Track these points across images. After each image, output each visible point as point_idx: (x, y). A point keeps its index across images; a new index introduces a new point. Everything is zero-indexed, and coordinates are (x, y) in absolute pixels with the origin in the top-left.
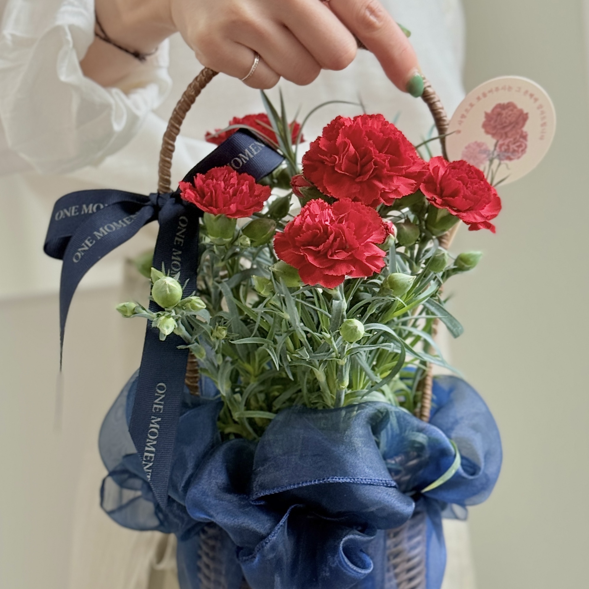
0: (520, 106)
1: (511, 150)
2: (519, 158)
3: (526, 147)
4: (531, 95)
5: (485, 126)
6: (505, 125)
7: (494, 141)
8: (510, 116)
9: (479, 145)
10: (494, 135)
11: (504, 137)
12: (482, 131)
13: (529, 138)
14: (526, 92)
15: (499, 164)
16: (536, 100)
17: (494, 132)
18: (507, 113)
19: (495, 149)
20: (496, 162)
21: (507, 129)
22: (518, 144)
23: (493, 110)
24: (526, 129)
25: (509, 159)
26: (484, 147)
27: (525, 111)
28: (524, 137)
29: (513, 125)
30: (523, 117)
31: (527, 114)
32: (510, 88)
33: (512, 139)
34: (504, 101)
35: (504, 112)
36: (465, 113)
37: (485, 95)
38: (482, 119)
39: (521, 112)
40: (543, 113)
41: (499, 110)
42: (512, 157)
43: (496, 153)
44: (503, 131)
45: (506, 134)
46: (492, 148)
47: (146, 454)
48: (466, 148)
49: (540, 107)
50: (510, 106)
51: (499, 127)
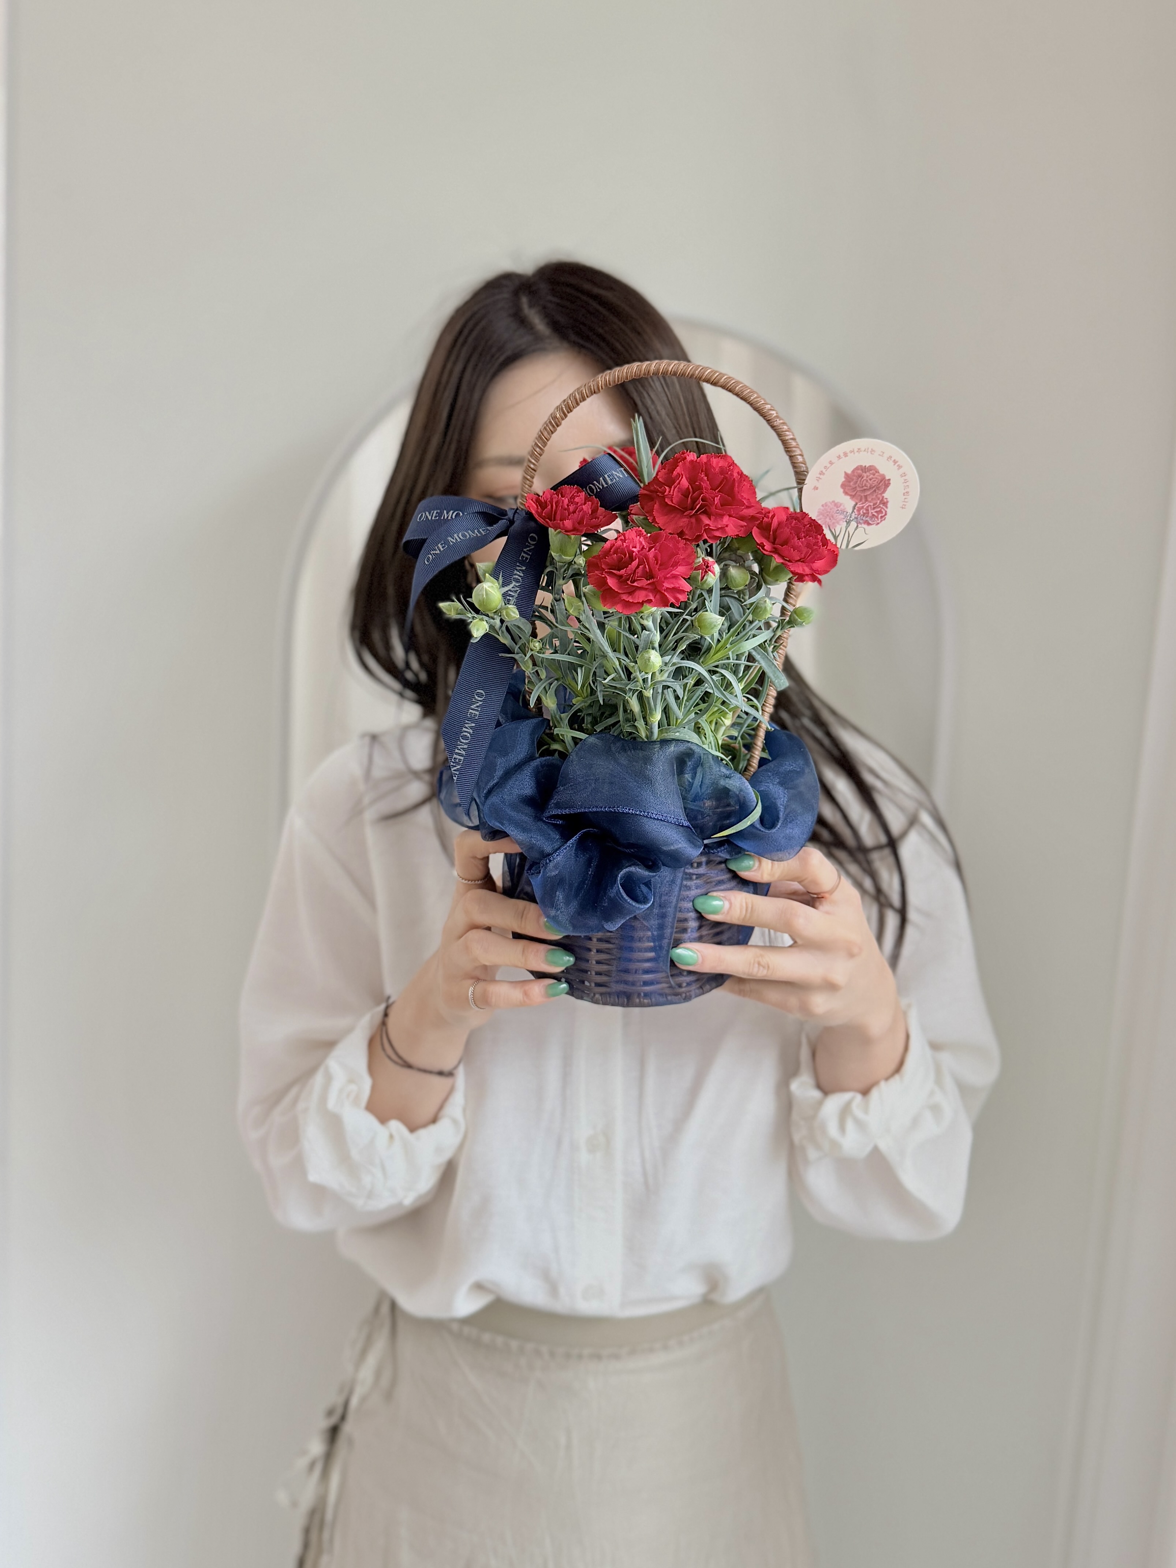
0: (881, 472)
1: (870, 515)
2: (878, 523)
3: (886, 514)
4: (895, 462)
5: (843, 486)
6: (865, 488)
7: (853, 503)
8: (870, 480)
9: (837, 505)
10: (852, 497)
11: (863, 501)
12: (842, 490)
13: (889, 505)
14: (891, 457)
15: (857, 526)
16: (900, 467)
17: (854, 494)
18: (867, 477)
19: (853, 511)
20: (853, 524)
21: (869, 493)
22: (878, 510)
23: (853, 471)
24: (886, 495)
25: (869, 524)
26: (842, 507)
27: (887, 478)
28: (885, 504)
29: (874, 489)
30: (885, 483)
31: (890, 479)
32: (873, 451)
33: (872, 504)
34: (867, 464)
35: (865, 475)
36: (824, 471)
37: (846, 455)
38: (842, 479)
39: (883, 478)
40: (906, 481)
41: (860, 472)
42: (870, 522)
43: (853, 516)
44: (862, 495)
45: (866, 497)
46: (850, 511)
47: (455, 756)
48: (823, 506)
49: (904, 475)
50: (871, 469)
51: (858, 489)
